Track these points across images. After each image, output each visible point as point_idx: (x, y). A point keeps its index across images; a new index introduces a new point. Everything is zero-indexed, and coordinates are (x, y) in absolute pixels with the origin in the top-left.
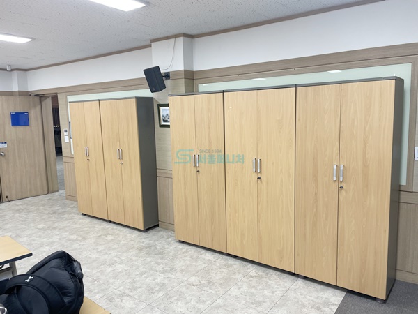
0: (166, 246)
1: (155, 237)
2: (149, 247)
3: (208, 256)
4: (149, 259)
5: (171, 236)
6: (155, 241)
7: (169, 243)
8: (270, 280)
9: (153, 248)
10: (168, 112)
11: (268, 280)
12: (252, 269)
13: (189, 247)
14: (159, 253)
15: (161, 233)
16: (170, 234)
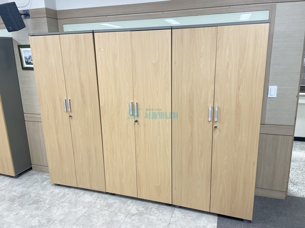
0: (41, 192)
1: (28, 183)
2: (22, 195)
3: (88, 197)
4: (23, 212)
5: (46, 179)
6: (28, 187)
7: (44, 188)
8: (151, 215)
9: (26, 197)
10: (30, 54)
11: (149, 216)
12: (132, 205)
13: (67, 190)
14: (34, 203)
15: (35, 176)
16: (45, 176)
